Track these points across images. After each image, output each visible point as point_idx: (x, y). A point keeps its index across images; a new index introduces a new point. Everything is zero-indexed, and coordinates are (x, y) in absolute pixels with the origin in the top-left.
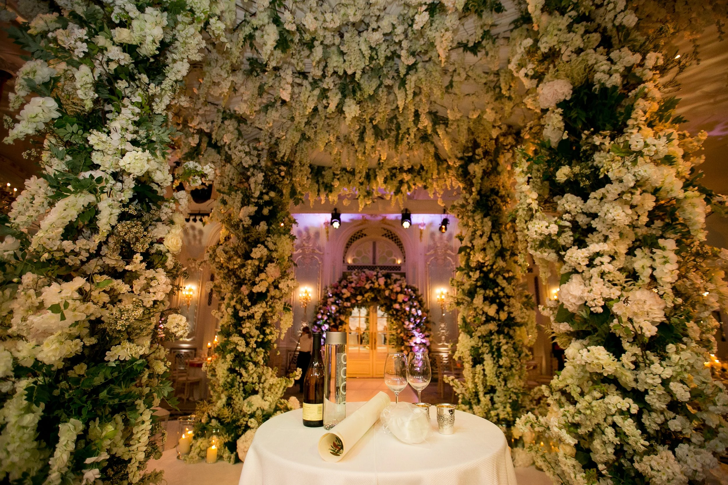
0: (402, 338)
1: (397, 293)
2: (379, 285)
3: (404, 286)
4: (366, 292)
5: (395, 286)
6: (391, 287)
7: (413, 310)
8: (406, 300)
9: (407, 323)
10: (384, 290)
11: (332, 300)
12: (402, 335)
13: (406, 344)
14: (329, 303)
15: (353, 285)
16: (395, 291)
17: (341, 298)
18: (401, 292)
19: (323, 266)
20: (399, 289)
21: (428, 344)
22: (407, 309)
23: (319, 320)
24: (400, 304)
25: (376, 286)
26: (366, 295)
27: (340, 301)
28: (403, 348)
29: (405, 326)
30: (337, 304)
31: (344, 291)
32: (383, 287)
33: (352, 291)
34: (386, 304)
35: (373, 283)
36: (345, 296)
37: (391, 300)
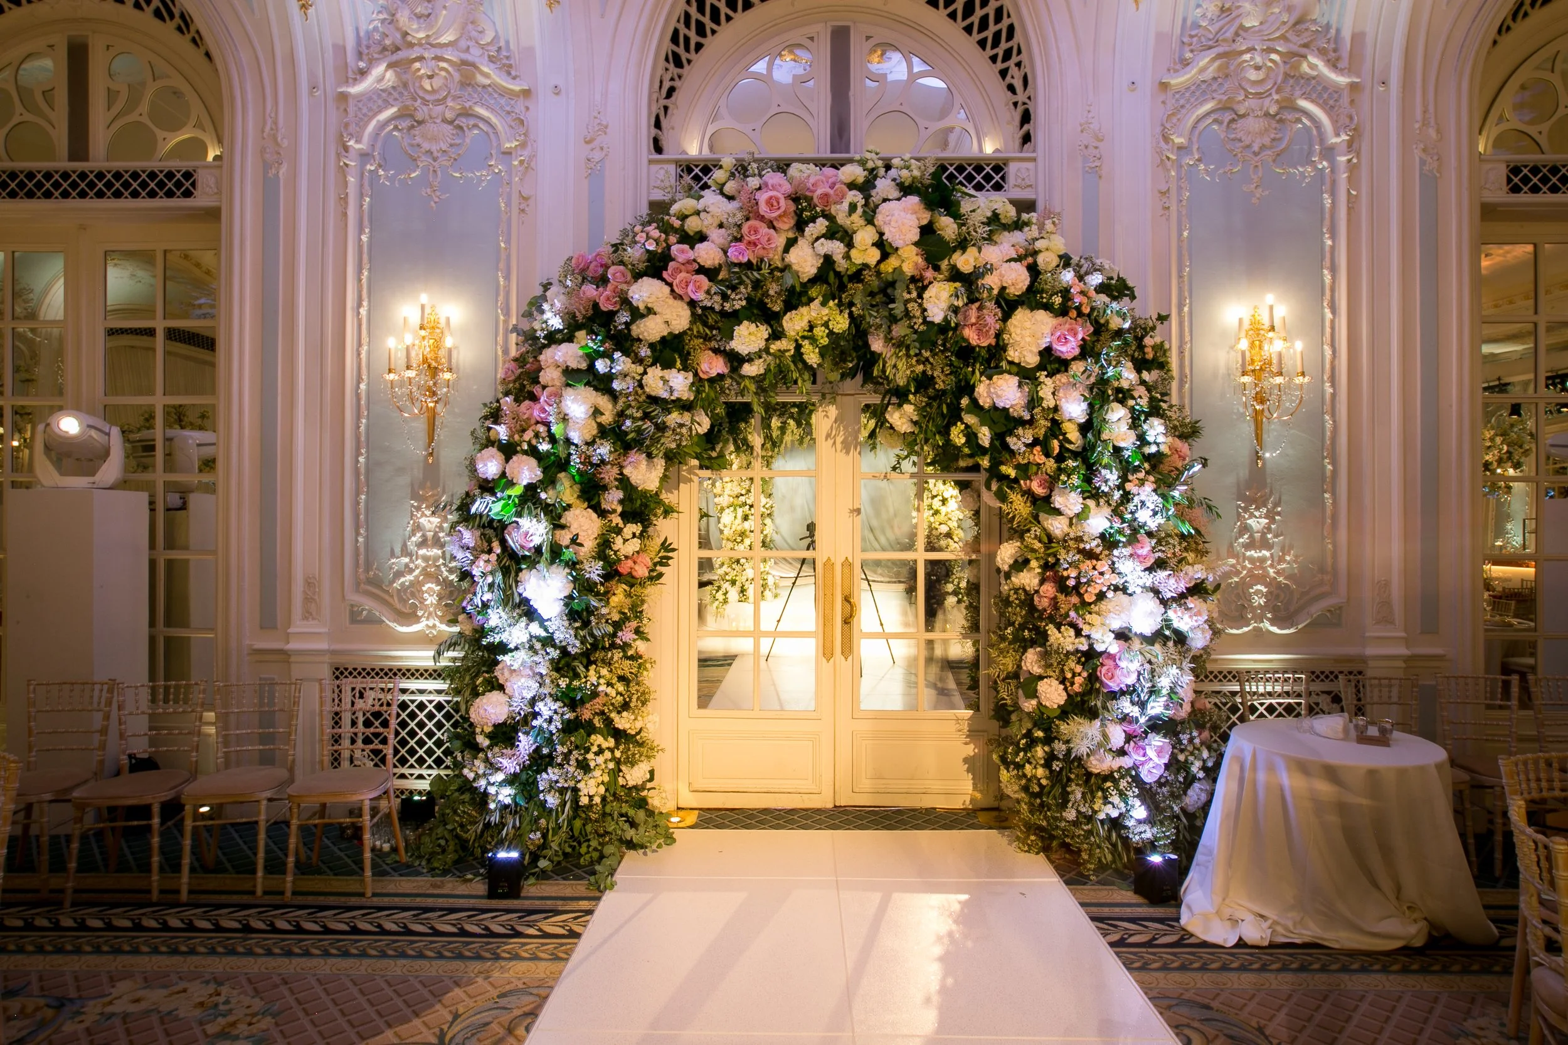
0: (1028, 599)
1: (1008, 305)
2: (884, 247)
3: (1046, 260)
4: (795, 299)
5: (992, 254)
6: (965, 261)
7: (1117, 415)
8: (1068, 349)
9: (1069, 501)
10: (919, 284)
11: (569, 354)
12: (1028, 579)
13: (1063, 639)
14: (550, 376)
15: (708, 254)
16: (992, 281)
17: (624, 342)
18: (1033, 298)
19: (527, 166)
20: (1016, 279)
21: (1199, 640)
22: (1075, 409)
23: (487, 487)
24: (1026, 375)
25: (865, 253)
26: (795, 323)
27: (622, 363)
28: (1031, 661)
29: (1057, 526)
30: (602, 384)
31: (645, 292)
32: (909, 260)
33: (701, 289)
34: (923, 383)
35: (836, 232)
36: (651, 330)
37: (966, 353)
